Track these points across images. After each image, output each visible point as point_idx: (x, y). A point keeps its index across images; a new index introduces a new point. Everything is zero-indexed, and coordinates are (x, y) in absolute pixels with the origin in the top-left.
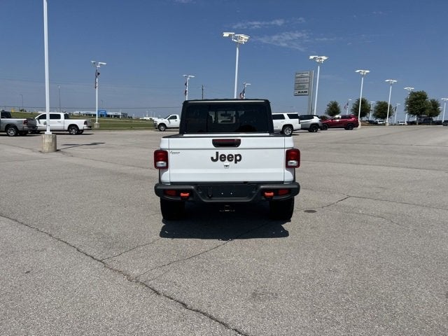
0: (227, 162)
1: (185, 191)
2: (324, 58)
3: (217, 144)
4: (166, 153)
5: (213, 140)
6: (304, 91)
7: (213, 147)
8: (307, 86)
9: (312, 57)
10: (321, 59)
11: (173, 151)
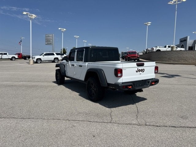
0: (140, 72)
1: (130, 86)
2: (65, 29)
3: (138, 65)
4: (122, 70)
5: (137, 64)
6: (50, 43)
7: (137, 66)
8: (51, 40)
9: (60, 29)
10: (63, 30)
11: (124, 69)
